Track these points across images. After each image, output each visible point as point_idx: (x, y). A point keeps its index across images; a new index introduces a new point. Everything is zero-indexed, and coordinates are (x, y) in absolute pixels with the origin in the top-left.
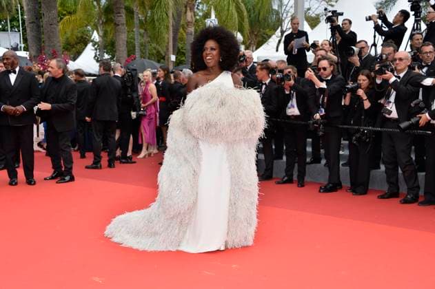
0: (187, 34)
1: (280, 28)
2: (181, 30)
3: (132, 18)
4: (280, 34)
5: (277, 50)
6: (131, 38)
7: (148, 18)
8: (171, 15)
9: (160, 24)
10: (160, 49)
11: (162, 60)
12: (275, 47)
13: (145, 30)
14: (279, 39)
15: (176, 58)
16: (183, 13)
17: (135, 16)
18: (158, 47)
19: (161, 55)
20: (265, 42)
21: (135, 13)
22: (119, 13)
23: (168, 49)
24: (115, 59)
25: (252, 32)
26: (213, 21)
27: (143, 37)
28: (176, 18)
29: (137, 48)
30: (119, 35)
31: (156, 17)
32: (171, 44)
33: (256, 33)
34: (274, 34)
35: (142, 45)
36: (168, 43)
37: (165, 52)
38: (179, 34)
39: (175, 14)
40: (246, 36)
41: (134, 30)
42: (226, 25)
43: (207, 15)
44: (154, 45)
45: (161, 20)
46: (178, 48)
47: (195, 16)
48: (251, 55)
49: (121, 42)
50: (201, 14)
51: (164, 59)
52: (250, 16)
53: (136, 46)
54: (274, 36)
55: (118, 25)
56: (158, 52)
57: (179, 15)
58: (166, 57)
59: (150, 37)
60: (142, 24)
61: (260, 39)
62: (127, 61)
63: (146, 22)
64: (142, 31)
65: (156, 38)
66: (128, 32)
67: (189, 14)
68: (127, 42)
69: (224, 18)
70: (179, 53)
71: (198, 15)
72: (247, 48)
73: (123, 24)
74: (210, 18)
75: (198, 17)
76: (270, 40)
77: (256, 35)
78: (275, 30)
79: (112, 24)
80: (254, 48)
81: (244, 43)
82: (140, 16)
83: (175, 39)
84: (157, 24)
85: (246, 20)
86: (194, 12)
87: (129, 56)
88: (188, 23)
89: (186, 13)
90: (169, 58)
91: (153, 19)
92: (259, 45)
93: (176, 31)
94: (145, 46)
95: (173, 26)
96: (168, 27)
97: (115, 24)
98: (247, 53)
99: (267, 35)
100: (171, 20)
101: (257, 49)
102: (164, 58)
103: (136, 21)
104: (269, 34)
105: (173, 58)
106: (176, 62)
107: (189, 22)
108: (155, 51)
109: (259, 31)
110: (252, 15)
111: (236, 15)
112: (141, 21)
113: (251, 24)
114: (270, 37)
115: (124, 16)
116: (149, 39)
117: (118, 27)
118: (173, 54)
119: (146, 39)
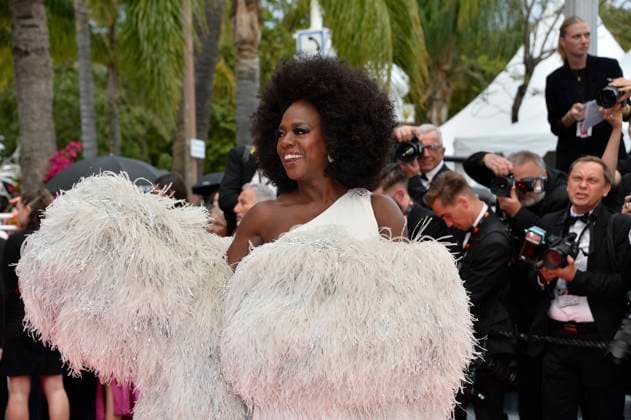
0: (239, 76)
1: (521, 52)
2: (221, 65)
3: (69, 30)
4: (522, 69)
5: (515, 119)
6: (68, 91)
7: (119, 30)
8: (187, 20)
9: (155, 47)
10: (157, 123)
11: (164, 157)
12: (510, 103)
13: (111, 66)
14: (520, 83)
15: (208, 148)
16: (225, 17)
17: (79, 27)
18: (149, 116)
19: (160, 138)
20: (476, 94)
21: (79, 17)
22: (30, 17)
23: (180, 122)
24: (16, 155)
25: (435, 65)
26: (315, 41)
27: (104, 85)
28: (206, 29)
29: (84, 121)
30: (30, 84)
31: (143, 30)
32: (190, 107)
33: (447, 67)
34: (503, 69)
35: (100, 110)
36: (182, 103)
37: (173, 132)
38: (216, 80)
39: (202, 19)
40: (419, 79)
41: (77, 65)
42: (357, 48)
43: (298, 19)
44: (138, 111)
45: (159, 35)
46: (213, 117)
47: (261, 21)
48: (437, 139)
49: (35, 106)
50: (279, 14)
51: (171, 153)
52: (428, 17)
53: (84, 114)
54: (502, 77)
55: (27, 53)
56: (152, 131)
57: (214, 21)
58: (176, 147)
59: (125, 86)
60: (100, 48)
61: (461, 84)
62: (53, 161)
63: (112, 41)
64: (101, 69)
65: (144, 88)
66: (58, 72)
67: (244, 17)
68: (55, 103)
69: (349, 26)
70: (213, 131)
71: (270, 17)
72: (422, 118)
73: (40, 51)
74: (308, 25)
75: (270, 25)
76: (492, 87)
77: (449, 74)
78: (508, 56)
79: (7, 51)
80: (444, 112)
81: (409, 99)
82: (93, 23)
83: (201, 91)
84: (146, 46)
85: (417, 31)
86: (260, 12)
87: (61, 145)
88: (242, 45)
89: (233, 13)
90: (185, 150)
91: (135, 34)
92: (457, 104)
93: (204, 69)
94: (111, 114)
95: (195, 51)
96: (179, 56)
97: (16, 50)
98: (425, 132)
99: (483, 72)
100: (190, 39)
101: (452, 114)
102: (168, 149)
103: (81, 40)
104: (489, 69)
105: (198, 148)
106: (207, 159)
107: (244, 42)
108: (141, 130)
109: (457, 62)
110: (435, 15)
111: (385, 17)
112: (95, 39)
113: (432, 40)
114: (490, 78)
115: (43, 27)
116: (123, 93)
117: (25, 59)
118: (198, 137)
119: (115, 93)
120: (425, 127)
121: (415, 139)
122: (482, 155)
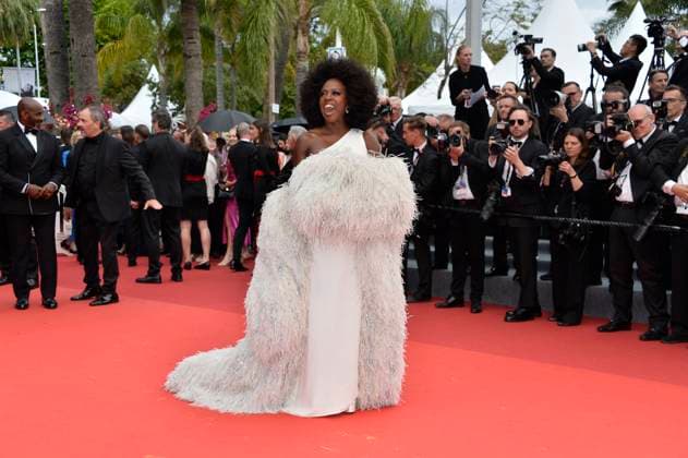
0: (298, 71)
1: (443, 63)
2: (289, 65)
3: (212, 45)
4: (443, 72)
5: (439, 97)
6: (210, 77)
7: (236, 46)
8: (272, 40)
9: (255, 54)
10: (255, 95)
11: (259, 112)
12: (437, 89)
13: (233, 64)
14: (442, 79)
15: (281, 108)
16: (291, 39)
17: (217, 44)
18: (251, 91)
19: (256, 102)
20: (420, 84)
21: (217, 39)
22: (192, 38)
23: (267, 95)
24: (184, 109)
25: (400, 69)
26: (338, 51)
27: (228, 75)
28: (281, 45)
29: (218, 93)
30: (191, 72)
31: (249, 45)
32: (272, 87)
33: (406, 70)
34: (435, 71)
35: (226, 87)
36: (268, 85)
37: (263, 100)
38: (286, 72)
39: (279, 40)
40: (391, 75)
41: (215, 64)
42: (359, 57)
43: (329, 42)
44: (246, 88)
45: (257, 48)
46: (284, 92)
47: (310, 42)
48: (399, 105)
49: (193, 84)
50: (319, 39)
51: (262, 111)
52: (397, 43)
53: (218, 89)
54: (434, 75)
55: (190, 57)
56: (252, 99)
57: (286, 45)
58: (265, 108)
59: (240, 75)
60: (227, 55)
61: (413, 79)
62: (202, 113)
63: (233, 52)
64: (227, 66)
65: (249, 76)
66: (205, 67)
67: (301, 40)
68: (204, 84)
69: (356, 47)
70: (284, 100)
71: (315, 41)
73: (197, 56)
74: (334, 45)
75: (315, 45)
76: (428, 81)
77: (406, 73)
78: (437, 65)
79: (180, 56)
80: (404, 93)
81: (386, 85)
82: (224, 42)
83: (278, 78)
84: (250, 53)
85: (391, 50)
86: (310, 37)
87: (206, 105)
88: (299, 55)
89: (296, 37)
90: (269, 108)
91: (245, 46)
92: (410, 89)
93: (280, 66)
94: (232, 89)
95: (275, 58)
96: (267, 60)
97: (185, 55)
99: (423, 72)
100: (273, 50)
101: (407, 94)
102: (261, 108)
103: (218, 51)
104: (427, 71)
105: (276, 108)
106: (280, 114)
107: (300, 52)
108: (247, 99)
109: (411, 67)
110: (400, 42)
111: (374, 41)
112: (225, 51)
113: (398, 56)
114: (428, 76)
115: (199, 43)
116: (238, 78)
117: (189, 60)
118: (276, 102)
119: (234, 79)
120: (393, 98)
121: (388, 104)
122: (423, 115)
